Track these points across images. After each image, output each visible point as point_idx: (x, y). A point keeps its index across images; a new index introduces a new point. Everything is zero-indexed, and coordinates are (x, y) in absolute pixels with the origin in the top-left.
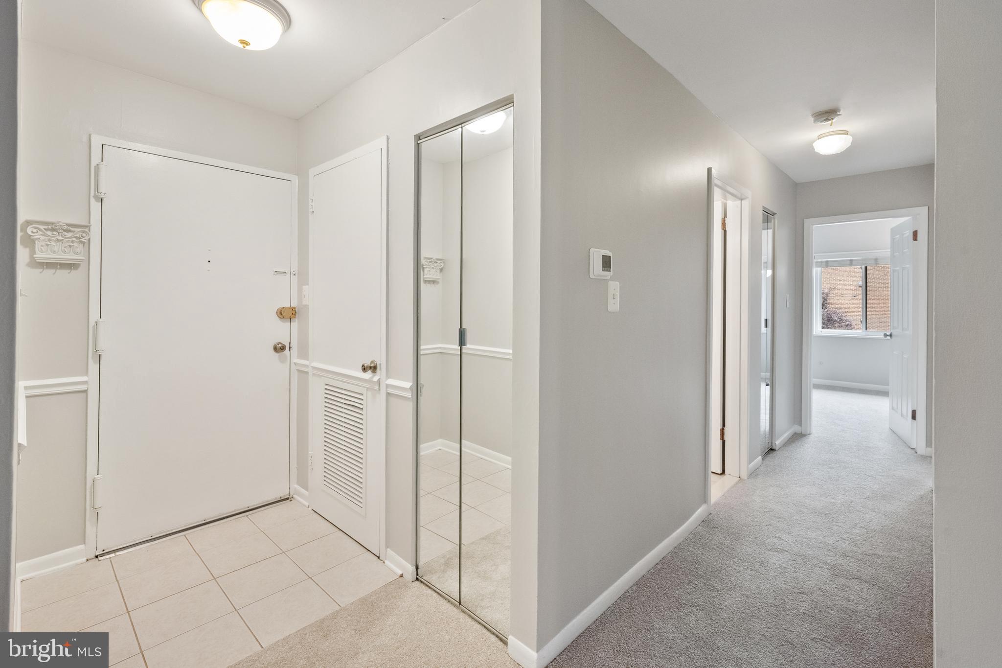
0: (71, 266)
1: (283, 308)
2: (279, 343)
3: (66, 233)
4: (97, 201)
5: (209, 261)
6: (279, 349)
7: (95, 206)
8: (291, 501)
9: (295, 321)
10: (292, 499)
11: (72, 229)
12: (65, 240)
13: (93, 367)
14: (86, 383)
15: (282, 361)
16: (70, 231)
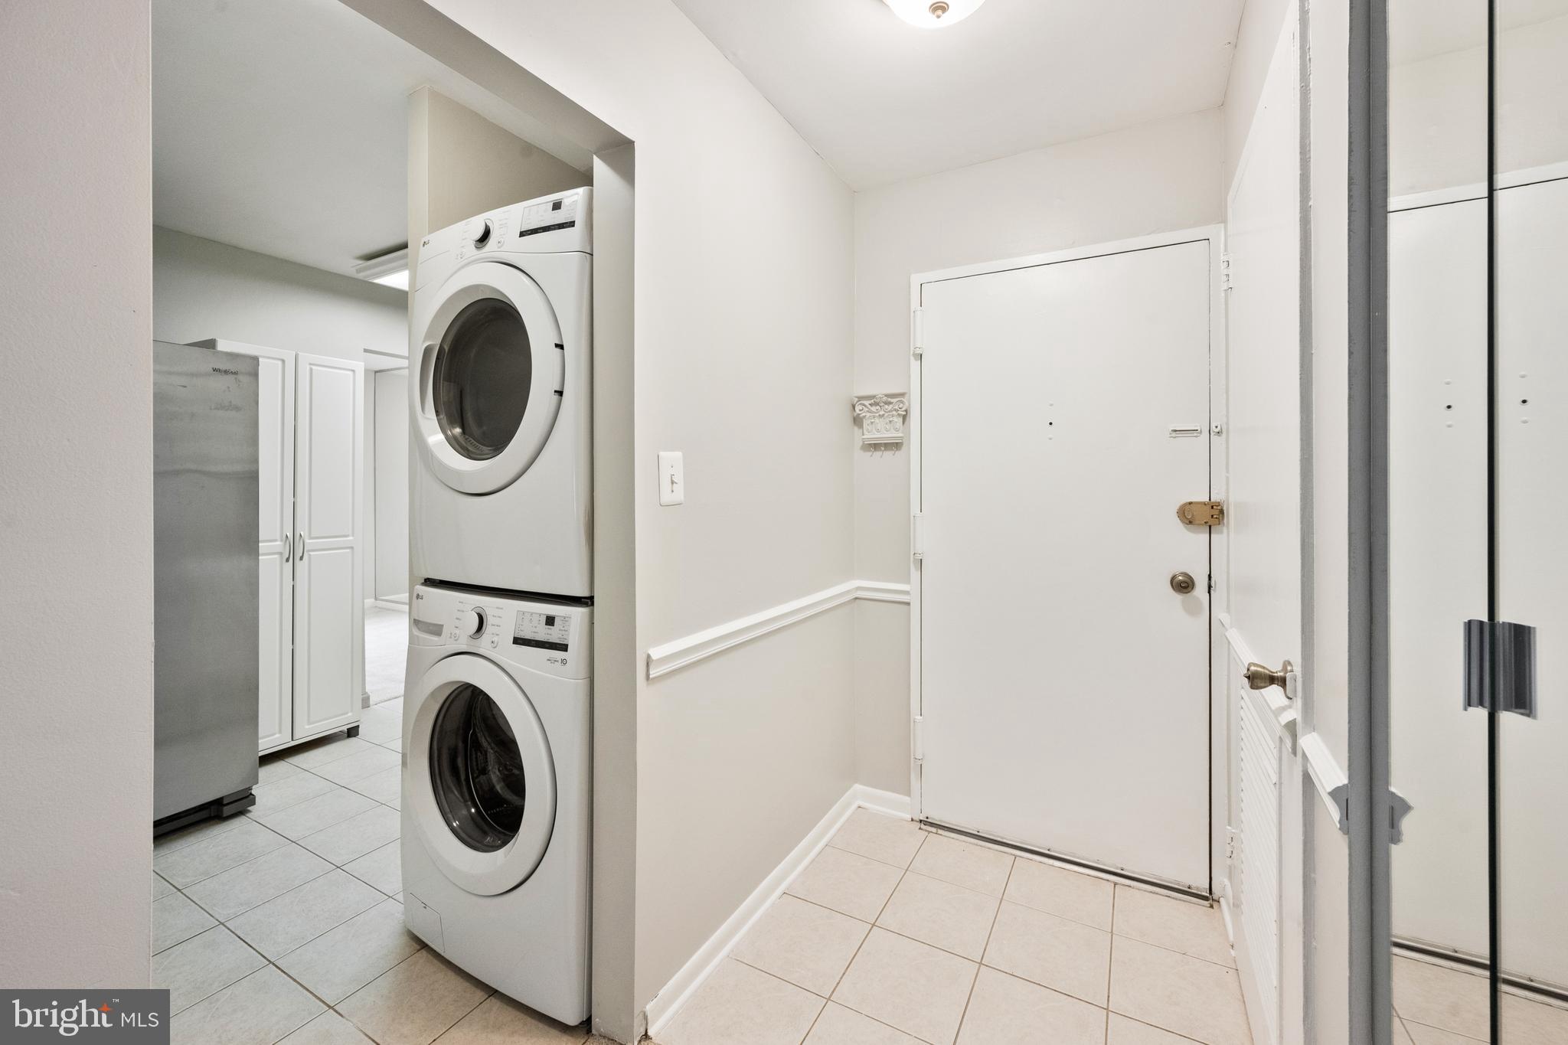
0: (895, 446)
1: (1190, 503)
2: (1186, 575)
3: (886, 407)
4: (916, 360)
5: (1051, 424)
6: (1183, 585)
7: (915, 364)
8: (1212, 906)
9: (1222, 533)
10: (1215, 905)
11: (892, 400)
12: (886, 414)
13: (915, 574)
14: (907, 593)
15: (1192, 610)
16: (890, 403)
